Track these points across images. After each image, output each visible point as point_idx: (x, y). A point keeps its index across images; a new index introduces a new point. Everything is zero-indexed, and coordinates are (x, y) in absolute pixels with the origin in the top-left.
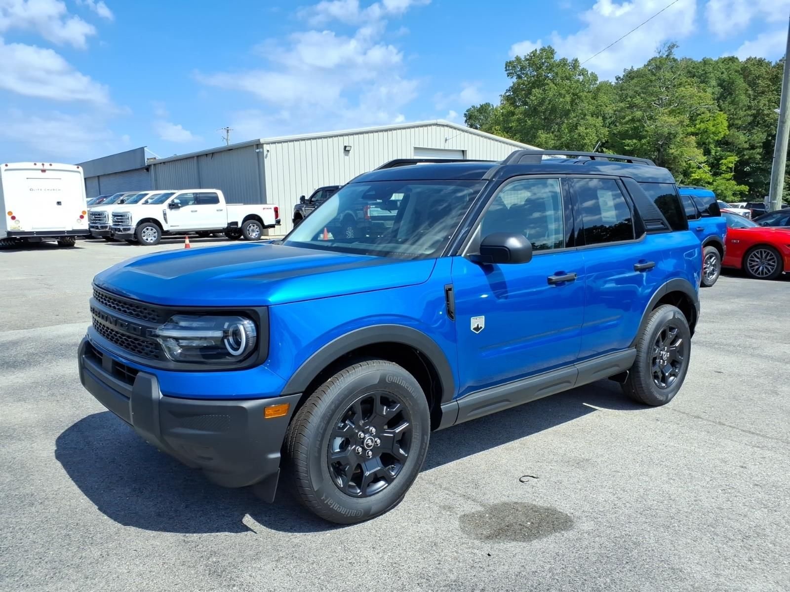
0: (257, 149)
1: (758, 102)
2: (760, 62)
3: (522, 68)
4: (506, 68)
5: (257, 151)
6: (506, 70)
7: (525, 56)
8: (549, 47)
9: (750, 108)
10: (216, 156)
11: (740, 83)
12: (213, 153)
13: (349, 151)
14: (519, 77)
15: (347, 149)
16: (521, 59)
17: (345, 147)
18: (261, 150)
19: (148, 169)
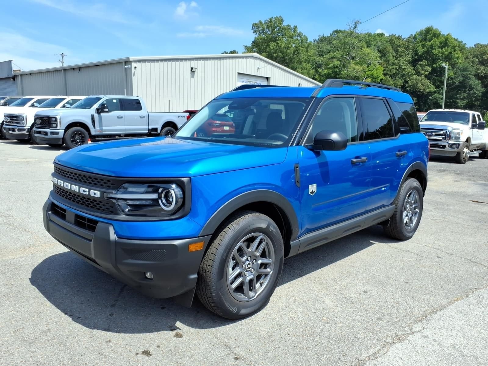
0: (126, 65)
1: (399, 61)
2: (399, 38)
3: (263, 29)
4: (252, 27)
5: (126, 67)
6: (252, 29)
7: (265, 21)
8: (280, 17)
9: (394, 64)
10: (82, 70)
11: (390, 49)
12: (80, 68)
13: (194, 71)
14: (260, 34)
15: (193, 70)
16: (262, 23)
17: (192, 68)
18: (129, 66)
19: (14, 78)
